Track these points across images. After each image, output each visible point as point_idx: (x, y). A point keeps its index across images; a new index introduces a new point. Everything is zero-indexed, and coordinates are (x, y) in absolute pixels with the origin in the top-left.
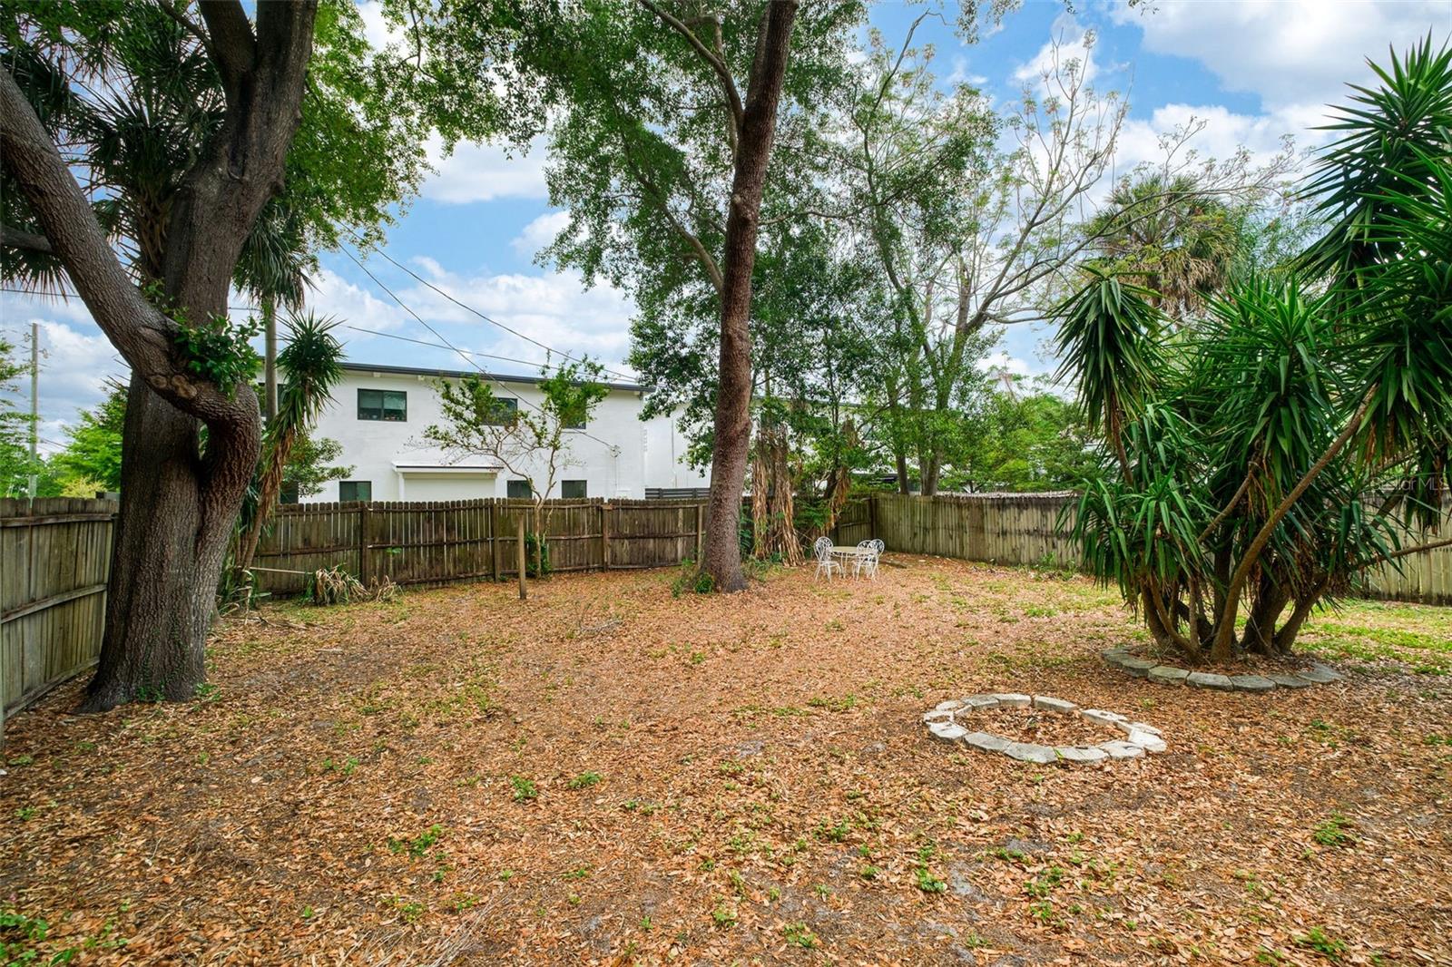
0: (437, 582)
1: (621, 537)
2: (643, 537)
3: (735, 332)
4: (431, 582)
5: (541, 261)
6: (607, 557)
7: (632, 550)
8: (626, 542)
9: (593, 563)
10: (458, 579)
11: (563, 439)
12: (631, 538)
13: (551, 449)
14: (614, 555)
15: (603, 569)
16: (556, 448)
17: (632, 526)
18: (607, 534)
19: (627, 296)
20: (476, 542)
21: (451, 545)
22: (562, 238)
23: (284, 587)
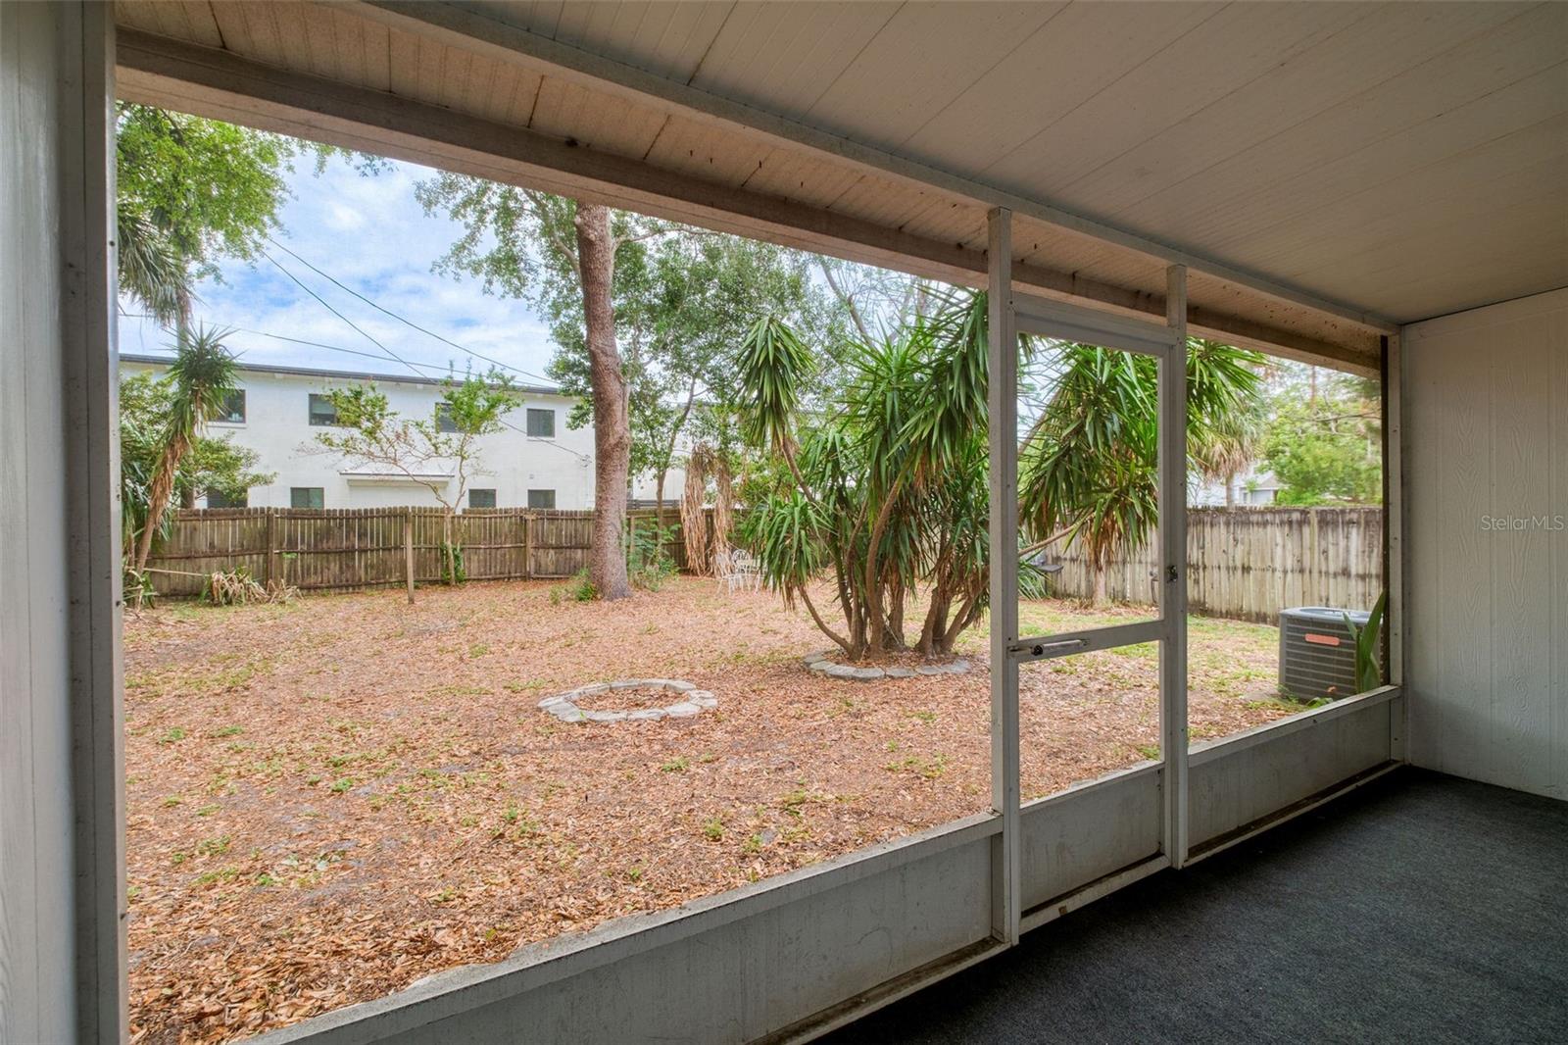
0: (347, 587)
1: (546, 547)
2: (570, 548)
3: (597, 347)
4: (340, 587)
5: (438, 270)
6: (531, 566)
7: (557, 561)
8: (552, 552)
9: (512, 572)
10: (368, 585)
11: (469, 449)
12: (558, 548)
13: (459, 458)
14: (538, 565)
15: (526, 578)
16: (463, 458)
17: (559, 536)
18: (530, 544)
19: (529, 306)
20: (390, 550)
21: (363, 551)
22: (460, 248)
23: (188, 589)
